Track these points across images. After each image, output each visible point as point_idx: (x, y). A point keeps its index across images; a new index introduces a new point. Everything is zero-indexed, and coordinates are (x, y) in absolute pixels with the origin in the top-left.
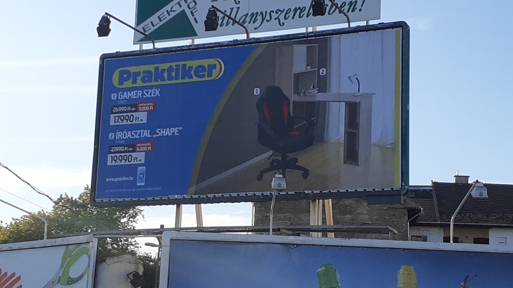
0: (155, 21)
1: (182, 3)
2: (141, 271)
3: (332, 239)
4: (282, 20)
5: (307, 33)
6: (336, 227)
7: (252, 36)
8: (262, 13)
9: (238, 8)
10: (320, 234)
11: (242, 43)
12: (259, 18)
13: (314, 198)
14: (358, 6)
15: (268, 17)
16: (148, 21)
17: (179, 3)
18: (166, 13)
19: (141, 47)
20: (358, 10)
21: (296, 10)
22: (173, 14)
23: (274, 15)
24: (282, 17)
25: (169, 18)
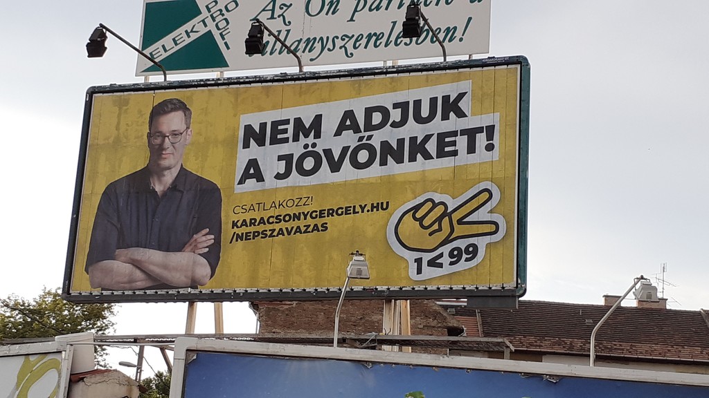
0: (167, 45)
2: (135, 396)
4: (350, 50)
5: (386, 68)
8: (321, 39)
9: (288, 31)
11: (292, 77)
12: (318, 46)
13: (390, 297)
14: (458, 34)
15: (330, 45)
17: (203, 21)
19: (146, 79)
20: (457, 39)
21: (370, 37)
23: (339, 43)
24: (350, 46)
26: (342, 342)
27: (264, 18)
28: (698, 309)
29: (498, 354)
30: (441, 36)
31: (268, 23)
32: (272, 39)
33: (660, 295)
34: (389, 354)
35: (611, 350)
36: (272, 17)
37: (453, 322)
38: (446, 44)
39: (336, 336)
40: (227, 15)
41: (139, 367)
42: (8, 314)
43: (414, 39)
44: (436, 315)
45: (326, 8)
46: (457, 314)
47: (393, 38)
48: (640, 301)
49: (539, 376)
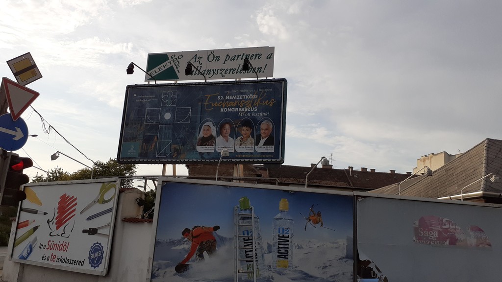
0: (156, 70)
1: (172, 62)
2: (143, 197)
3: (243, 184)
4: (224, 74)
5: (236, 81)
6: (245, 178)
7: (207, 81)
8: (213, 70)
9: (201, 67)
10: (238, 181)
11: (202, 84)
12: (212, 72)
13: (236, 163)
14: (262, 70)
15: (216, 72)
16: (153, 70)
17: (170, 62)
18: (163, 67)
19: (149, 83)
20: (262, 72)
21: (231, 70)
22: (166, 68)
23: (219, 72)
24: (223, 73)
25: (164, 69)
26: (219, 179)
27: (192, 62)
28: (343, 169)
29: (274, 184)
30: (256, 70)
31: (194, 64)
32: (195, 70)
33: (330, 164)
34: (235, 183)
35: (313, 183)
36: (195, 62)
37: (259, 173)
38: (258, 73)
39: (217, 177)
40: (179, 60)
41: (145, 187)
42: (97, 168)
43: (247, 71)
44: (253, 170)
45: (215, 59)
46: (260, 170)
47: (239, 71)
48: (323, 166)
49: (287, 191)
